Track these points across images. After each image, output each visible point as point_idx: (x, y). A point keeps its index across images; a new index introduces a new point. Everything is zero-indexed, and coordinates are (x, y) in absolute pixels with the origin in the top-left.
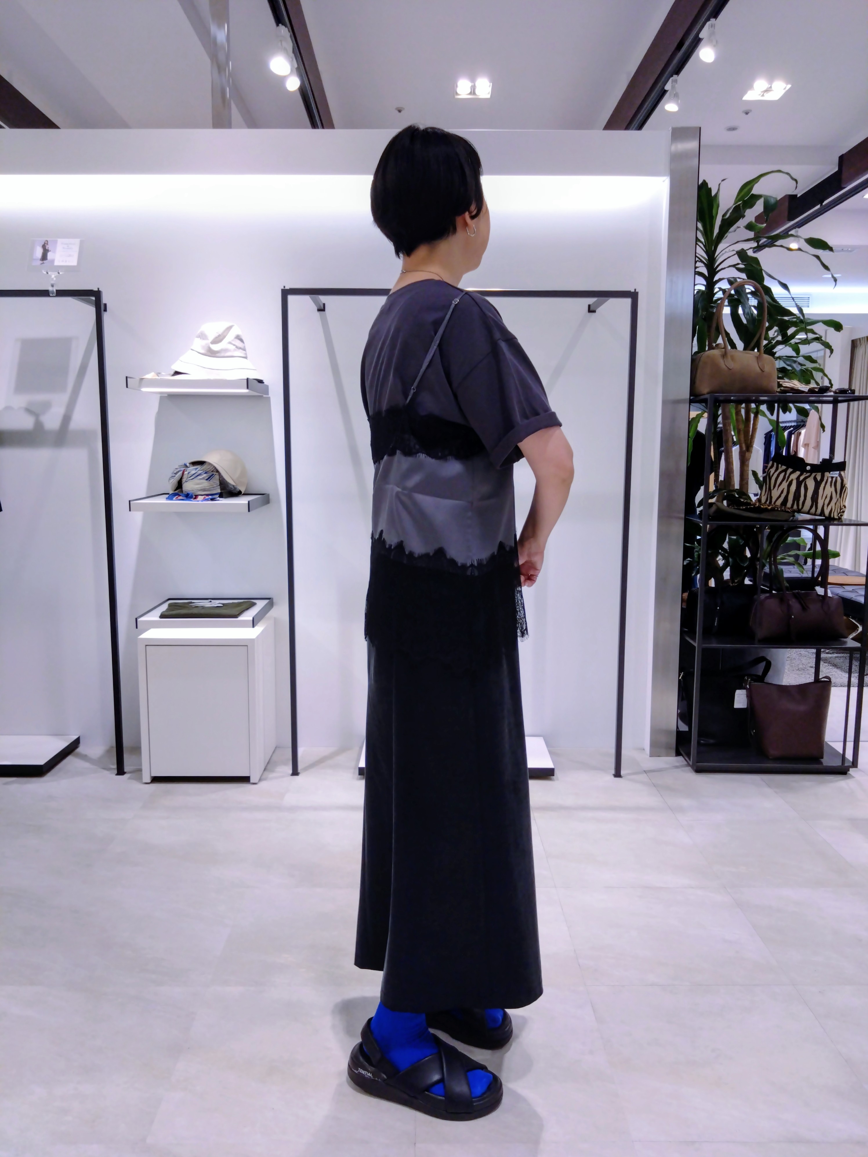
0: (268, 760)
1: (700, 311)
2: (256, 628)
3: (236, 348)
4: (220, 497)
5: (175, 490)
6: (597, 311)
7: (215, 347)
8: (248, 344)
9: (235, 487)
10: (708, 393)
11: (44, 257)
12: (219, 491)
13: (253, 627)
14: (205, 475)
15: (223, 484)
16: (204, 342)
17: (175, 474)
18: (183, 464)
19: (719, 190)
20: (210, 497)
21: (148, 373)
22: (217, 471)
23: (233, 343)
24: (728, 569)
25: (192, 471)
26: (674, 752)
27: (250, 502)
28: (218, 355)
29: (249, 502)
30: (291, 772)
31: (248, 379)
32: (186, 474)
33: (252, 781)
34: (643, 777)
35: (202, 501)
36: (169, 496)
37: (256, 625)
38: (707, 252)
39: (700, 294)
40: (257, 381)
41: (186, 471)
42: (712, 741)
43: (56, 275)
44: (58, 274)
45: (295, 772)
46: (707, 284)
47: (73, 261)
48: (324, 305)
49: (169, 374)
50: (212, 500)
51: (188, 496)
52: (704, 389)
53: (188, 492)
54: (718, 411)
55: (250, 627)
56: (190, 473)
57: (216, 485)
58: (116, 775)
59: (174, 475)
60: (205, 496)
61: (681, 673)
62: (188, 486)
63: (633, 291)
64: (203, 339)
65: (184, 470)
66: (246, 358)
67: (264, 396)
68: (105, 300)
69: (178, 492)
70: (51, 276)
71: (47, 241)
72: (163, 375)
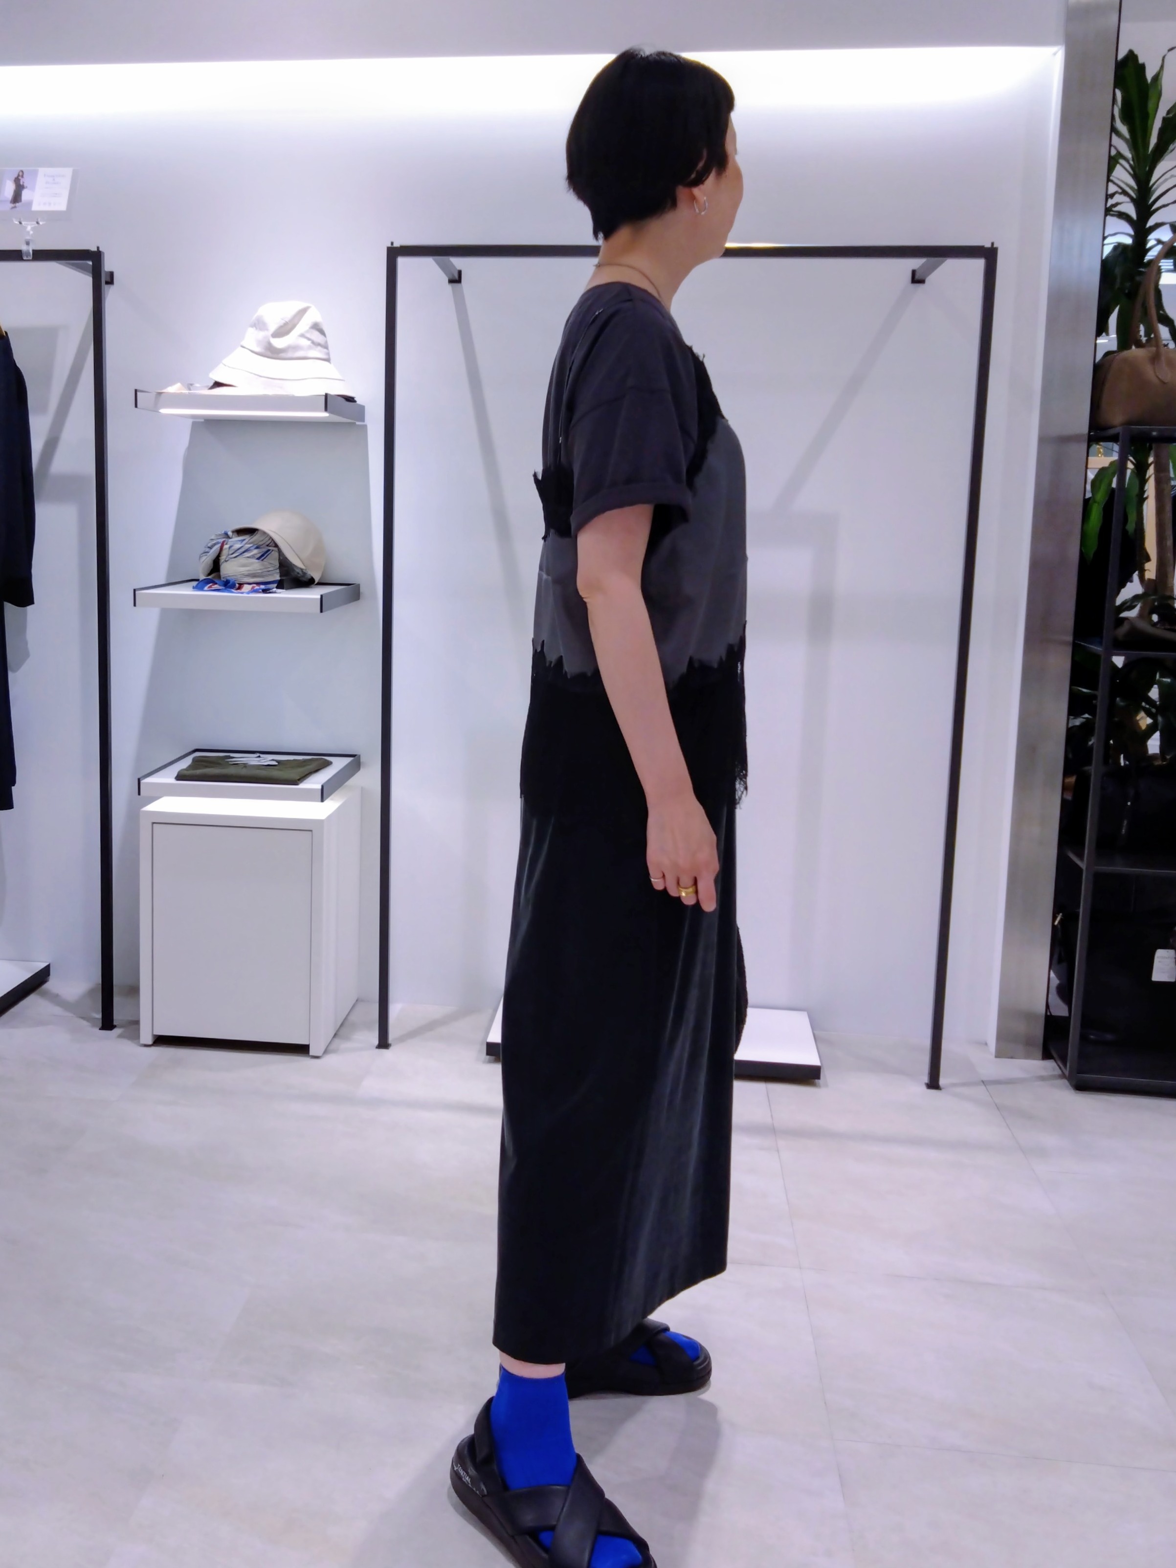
0: (342, 1021)
1: (1118, 280)
2: (328, 802)
3: (311, 345)
4: (277, 588)
5: (209, 574)
6: (927, 281)
7: (278, 343)
8: (331, 340)
9: (304, 571)
10: (1123, 424)
11: (17, 198)
12: (278, 577)
13: (322, 800)
14: (255, 551)
15: (285, 566)
16: (261, 335)
17: (209, 547)
18: (223, 532)
19: (1162, 67)
20: (263, 587)
21: (172, 383)
22: (276, 546)
23: (308, 335)
24: (1157, 735)
25: (234, 544)
26: (1039, 1053)
27: (323, 598)
28: (283, 355)
29: (322, 596)
30: (376, 1042)
31: (326, 396)
32: (226, 549)
33: (312, 1052)
34: (980, 1092)
35: (248, 593)
36: (198, 584)
37: (326, 799)
38: (1135, 176)
39: (1120, 249)
40: (343, 399)
41: (226, 544)
42: (1109, 1037)
43: (33, 226)
44: (37, 225)
45: (383, 1043)
46: (1135, 233)
47: (60, 204)
48: (460, 272)
49: (207, 386)
50: (265, 591)
51: (228, 585)
52: (1116, 417)
53: (228, 578)
54: (1148, 456)
55: (318, 801)
56: (233, 548)
57: (273, 567)
58: (100, 1029)
59: (207, 550)
60: (255, 585)
61: (1059, 914)
62: (230, 569)
63: (988, 245)
64: (261, 329)
65: (224, 542)
66: (328, 360)
67: (358, 423)
68: (108, 265)
69: (213, 578)
70: (26, 228)
71: (22, 171)
72: (197, 388)
